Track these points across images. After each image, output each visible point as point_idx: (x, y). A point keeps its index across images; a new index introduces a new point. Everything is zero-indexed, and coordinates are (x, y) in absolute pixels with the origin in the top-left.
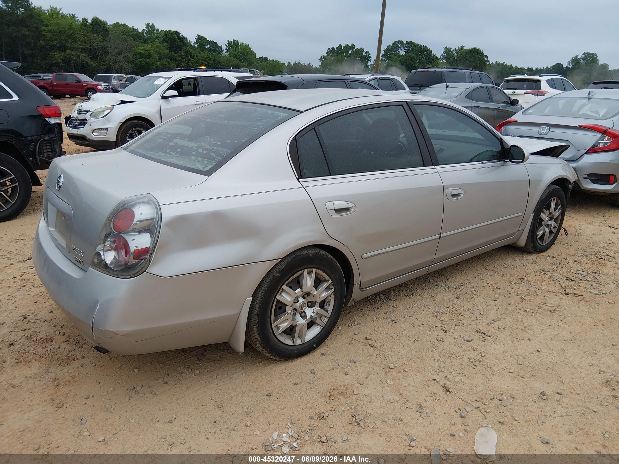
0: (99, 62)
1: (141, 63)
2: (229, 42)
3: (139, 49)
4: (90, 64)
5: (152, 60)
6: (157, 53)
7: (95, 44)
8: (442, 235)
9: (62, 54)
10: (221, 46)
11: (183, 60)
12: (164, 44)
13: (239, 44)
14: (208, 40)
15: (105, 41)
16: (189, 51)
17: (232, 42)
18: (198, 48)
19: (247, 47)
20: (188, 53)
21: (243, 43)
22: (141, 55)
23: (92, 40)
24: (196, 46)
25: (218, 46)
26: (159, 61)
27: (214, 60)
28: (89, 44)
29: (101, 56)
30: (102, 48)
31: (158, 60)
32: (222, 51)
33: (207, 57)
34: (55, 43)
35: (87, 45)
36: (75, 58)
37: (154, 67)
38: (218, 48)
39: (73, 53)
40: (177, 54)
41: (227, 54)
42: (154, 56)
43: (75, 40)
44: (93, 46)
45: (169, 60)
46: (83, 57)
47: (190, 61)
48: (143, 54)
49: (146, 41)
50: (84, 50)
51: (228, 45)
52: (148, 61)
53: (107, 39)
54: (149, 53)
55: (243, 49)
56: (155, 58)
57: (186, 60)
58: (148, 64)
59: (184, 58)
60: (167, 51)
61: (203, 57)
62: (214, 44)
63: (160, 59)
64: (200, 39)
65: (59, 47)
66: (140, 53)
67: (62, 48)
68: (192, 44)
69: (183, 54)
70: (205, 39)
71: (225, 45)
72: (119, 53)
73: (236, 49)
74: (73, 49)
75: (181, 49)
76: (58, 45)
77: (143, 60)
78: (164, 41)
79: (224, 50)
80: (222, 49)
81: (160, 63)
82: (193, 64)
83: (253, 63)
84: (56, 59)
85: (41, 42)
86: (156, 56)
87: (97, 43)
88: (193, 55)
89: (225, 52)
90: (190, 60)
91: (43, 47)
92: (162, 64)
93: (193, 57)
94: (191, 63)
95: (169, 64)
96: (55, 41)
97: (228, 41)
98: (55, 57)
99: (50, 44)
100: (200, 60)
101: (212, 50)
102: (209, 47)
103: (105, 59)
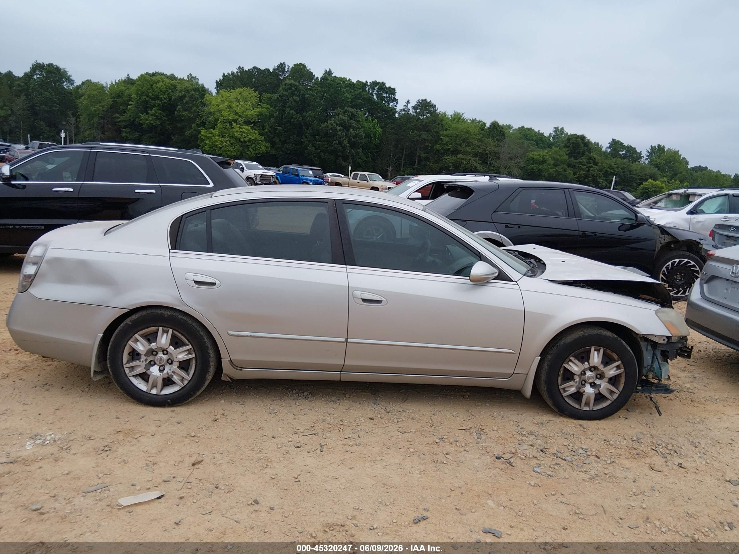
0: (488, 168)
1: (532, 169)
2: (653, 148)
3: (533, 155)
4: (479, 169)
5: (545, 166)
6: (553, 158)
7: (488, 149)
8: (349, 340)
9: (454, 158)
10: (641, 152)
11: (583, 167)
12: (564, 149)
13: (666, 149)
14: (625, 145)
15: (498, 145)
16: (593, 157)
17: (657, 147)
18: (609, 154)
19: (676, 154)
20: (591, 159)
21: (671, 148)
22: (534, 161)
23: (486, 144)
24: (608, 151)
25: (636, 151)
26: (553, 168)
27: (623, 168)
28: (482, 148)
29: (492, 160)
30: (494, 152)
31: (553, 166)
32: (641, 158)
33: (615, 164)
34: (450, 147)
35: (480, 150)
36: (465, 163)
37: (546, 174)
38: (637, 154)
39: (464, 157)
40: (577, 161)
41: (647, 161)
42: (549, 162)
43: (469, 144)
44: (485, 150)
45: (566, 167)
46: (473, 161)
47: (591, 169)
48: (537, 160)
49: (550, 145)
50: (476, 155)
51: (650, 151)
52: (540, 167)
53: (501, 144)
54: (544, 159)
55: (669, 155)
56: (549, 164)
57: (587, 168)
58: (540, 170)
59: (584, 165)
60: (566, 157)
61: (610, 165)
62: (631, 150)
63: (555, 165)
64: (615, 144)
65: (452, 151)
66: (534, 158)
67: (455, 152)
68: (604, 149)
69: (584, 160)
70: (622, 143)
71: (646, 151)
72: (511, 159)
73: (660, 155)
74: (466, 153)
75: (583, 154)
76: (452, 149)
77: (536, 166)
78: (566, 146)
79: (643, 157)
80: (642, 155)
81: (554, 169)
82: (595, 171)
83: (681, 173)
84: (447, 162)
85: (437, 145)
86: (552, 162)
87: (489, 147)
88: (596, 161)
89: (644, 159)
90: (592, 167)
91: (438, 150)
92: (556, 171)
93: (596, 164)
94: (593, 170)
95: (565, 171)
96: (450, 145)
97: (651, 146)
98: (446, 161)
99: (445, 148)
100: (605, 167)
101: (628, 157)
102: (624, 152)
103: (496, 164)
